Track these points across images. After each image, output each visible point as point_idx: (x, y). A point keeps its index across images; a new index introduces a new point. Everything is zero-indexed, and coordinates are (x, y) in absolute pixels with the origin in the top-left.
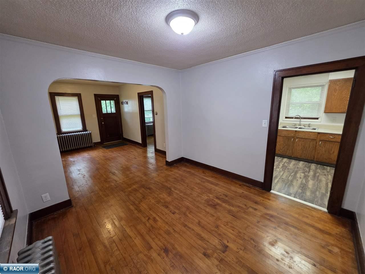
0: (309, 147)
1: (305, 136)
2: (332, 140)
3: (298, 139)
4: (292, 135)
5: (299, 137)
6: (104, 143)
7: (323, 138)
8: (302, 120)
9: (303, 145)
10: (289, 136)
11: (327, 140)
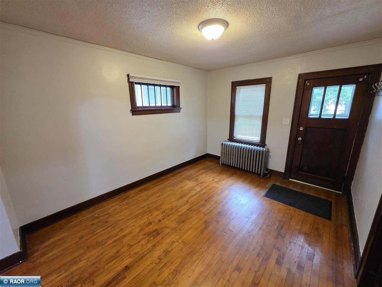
6: (290, 179)
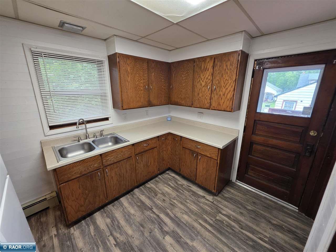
0: (127, 172)
1: (117, 157)
2: (147, 148)
3: (108, 167)
4: (96, 165)
5: (109, 163)
7: (139, 150)
8: (88, 125)
9: (118, 174)
10: (91, 169)
11: (143, 150)
